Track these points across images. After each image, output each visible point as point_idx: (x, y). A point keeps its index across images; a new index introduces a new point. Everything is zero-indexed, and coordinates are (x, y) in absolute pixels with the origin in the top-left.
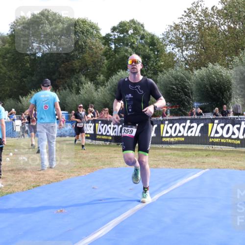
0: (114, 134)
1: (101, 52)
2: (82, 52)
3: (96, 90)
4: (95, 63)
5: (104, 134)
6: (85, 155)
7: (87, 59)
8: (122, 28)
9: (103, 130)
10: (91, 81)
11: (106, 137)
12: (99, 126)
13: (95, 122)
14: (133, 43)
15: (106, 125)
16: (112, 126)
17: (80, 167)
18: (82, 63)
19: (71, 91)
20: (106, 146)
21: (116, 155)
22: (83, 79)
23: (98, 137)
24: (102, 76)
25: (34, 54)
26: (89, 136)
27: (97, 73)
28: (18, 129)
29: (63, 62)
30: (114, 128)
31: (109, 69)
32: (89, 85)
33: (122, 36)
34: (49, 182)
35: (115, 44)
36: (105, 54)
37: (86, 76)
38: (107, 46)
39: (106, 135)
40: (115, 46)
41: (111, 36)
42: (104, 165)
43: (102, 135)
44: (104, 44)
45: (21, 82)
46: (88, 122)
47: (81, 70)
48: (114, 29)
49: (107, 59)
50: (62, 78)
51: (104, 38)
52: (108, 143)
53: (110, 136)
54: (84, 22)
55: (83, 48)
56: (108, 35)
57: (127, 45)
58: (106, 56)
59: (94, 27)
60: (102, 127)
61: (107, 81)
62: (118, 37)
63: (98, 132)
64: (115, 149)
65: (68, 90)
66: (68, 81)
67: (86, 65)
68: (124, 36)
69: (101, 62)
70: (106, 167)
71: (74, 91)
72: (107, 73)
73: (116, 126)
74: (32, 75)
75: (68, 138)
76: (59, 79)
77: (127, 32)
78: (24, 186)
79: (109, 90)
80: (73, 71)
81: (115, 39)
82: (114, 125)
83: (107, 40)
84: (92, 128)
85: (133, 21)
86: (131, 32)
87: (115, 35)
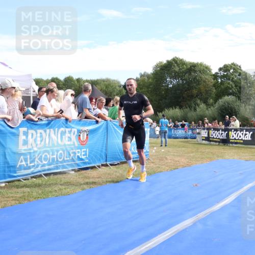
0: (222, 138)
1: (212, 84)
2: (199, 84)
3: (207, 109)
4: (207, 92)
5: (215, 137)
6: (204, 151)
7: (202, 89)
8: (226, 68)
9: (214, 135)
10: (204, 103)
11: (216, 140)
12: (211, 132)
13: (209, 129)
14: (233, 78)
15: (216, 131)
16: (221, 132)
17: (202, 158)
18: (198, 91)
19: (190, 109)
20: (216, 145)
21: (225, 151)
22: (199, 101)
23: (210, 139)
24: (211, 100)
25: (168, 86)
26: (204, 138)
27: (208, 98)
28: (158, 133)
29: (186, 91)
30: (222, 134)
31: (216, 95)
32: (203, 106)
33: (225, 73)
34: (184, 167)
35: (221, 79)
36: (214, 85)
37: (201, 99)
38: (215, 81)
39: (216, 138)
40: (221, 80)
41: (218, 73)
42: (218, 157)
43: (213, 138)
44: (214, 79)
45: (159, 103)
46: (204, 129)
47: (197, 96)
48: (220, 69)
49: (216, 89)
50: (185, 101)
51: (214, 75)
52: (217, 143)
53: (219, 139)
54: (201, 64)
55: (199, 82)
56: (217, 73)
57: (229, 80)
58: (215, 87)
59: (207, 68)
60: (214, 133)
61: (215, 103)
62: (223, 74)
63: (211, 136)
64: (223, 147)
65: (188, 109)
66: (189, 103)
67: (201, 93)
68: (227, 74)
69: (211, 90)
70: (220, 159)
71: (193, 109)
72: (215, 98)
73: (223, 132)
74: (166, 99)
75: (189, 139)
76: (183, 101)
77: (229, 71)
78: (167, 168)
79: (217, 109)
80: (192, 97)
81: (222, 76)
82: (222, 131)
83: (215, 76)
84: (207, 133)
85: (233, 64)
86: (231, 71)
87: (221, 73)
